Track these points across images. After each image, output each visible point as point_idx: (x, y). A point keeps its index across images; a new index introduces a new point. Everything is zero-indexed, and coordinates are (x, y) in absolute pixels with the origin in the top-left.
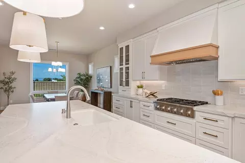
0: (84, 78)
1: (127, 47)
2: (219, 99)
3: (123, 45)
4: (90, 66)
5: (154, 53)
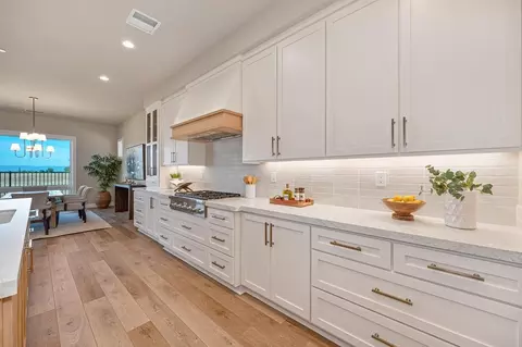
0: (108, 164)
2: (251, 189)
3: (149, 110)
4: (120, 144)
5: (178, 121)
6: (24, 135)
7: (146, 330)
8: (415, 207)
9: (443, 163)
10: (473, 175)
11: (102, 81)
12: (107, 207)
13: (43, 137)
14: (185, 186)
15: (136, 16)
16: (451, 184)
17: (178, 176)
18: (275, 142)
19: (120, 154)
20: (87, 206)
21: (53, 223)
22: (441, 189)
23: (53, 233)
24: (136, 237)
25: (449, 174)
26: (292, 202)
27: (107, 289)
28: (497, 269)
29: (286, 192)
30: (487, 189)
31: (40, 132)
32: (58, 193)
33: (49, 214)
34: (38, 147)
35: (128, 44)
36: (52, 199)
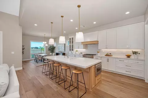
1: (72, 38)
2: (99, 54)
3: (71, 37)
8: (130, 56)
9: (134, 50)
10: (138, 52)
16: (135, 53)
22: (134, 54)
25: (135, 52)
28: (140, 61)
30: (139, 54)
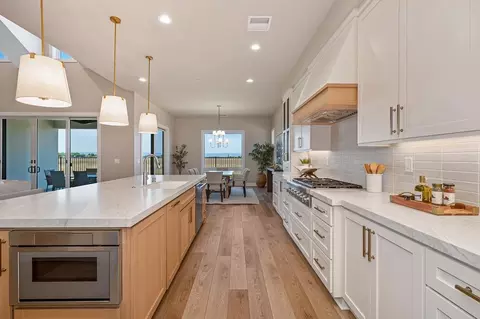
0: (264, 150)
3: (285, 98)
4: (273, 132)
6: (214, 132)
7: (242, 295)
11: (250, 84)
12: (263, 187)
13: (223, 133)
14: (310, 172)
15: (252, 21)
17: (308, 162)
18: (395, 114)
19: (273, 143)
20: (247, 184)
21: (227, 194)
23: (226, 202)
24: (272, 216)
26: (426, 205)
27: (234, 250)
29: (418, 188)
31: (222, 130)
32: (230, 173)
33: (223, 186)
34: (220, 140)
35: (256, 47)
36: (228, 177)
